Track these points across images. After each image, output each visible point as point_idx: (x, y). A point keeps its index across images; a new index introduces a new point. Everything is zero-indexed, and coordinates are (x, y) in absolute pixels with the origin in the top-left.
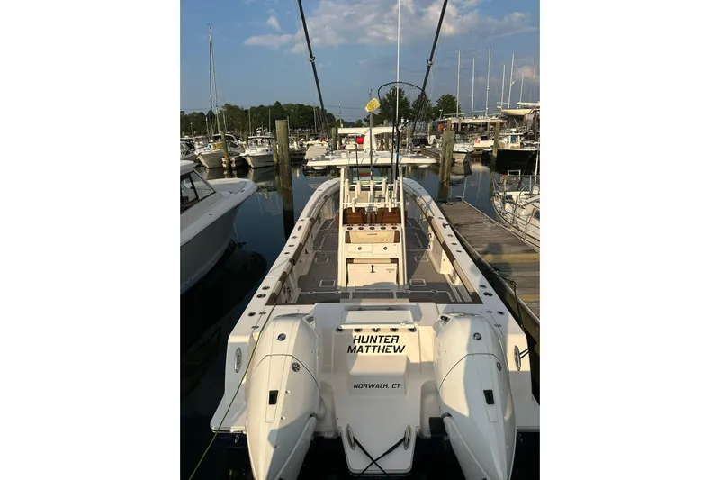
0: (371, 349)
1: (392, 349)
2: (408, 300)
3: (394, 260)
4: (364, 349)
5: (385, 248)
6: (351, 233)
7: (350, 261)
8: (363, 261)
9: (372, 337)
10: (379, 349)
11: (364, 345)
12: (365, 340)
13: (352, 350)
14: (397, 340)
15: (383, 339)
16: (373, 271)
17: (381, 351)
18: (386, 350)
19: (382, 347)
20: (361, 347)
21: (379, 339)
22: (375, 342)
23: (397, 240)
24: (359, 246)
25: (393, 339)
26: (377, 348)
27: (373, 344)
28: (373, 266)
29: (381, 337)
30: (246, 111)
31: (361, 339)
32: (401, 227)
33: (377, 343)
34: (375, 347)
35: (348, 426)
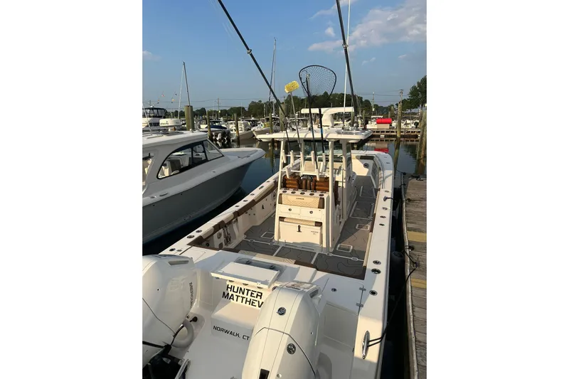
0: (240, 299)
1: (256, 303)
2: (294, 261)
3: (319, 224)
4: (235, 298)
5: (311, 212)
6: (283, 196)
7: (282, 219)
8: (293, 220)
9: (241, 289)
10: (246, 301)
11: (235, 294)
12: (235, 290)
13: (225, 296)
14: (261, 296)
15: (250, 292)
16: (299, 231)
17: (248, 303)
18: (252, 303)
19: (248, 300)
20: (232, 295)
21: (246, 291)
22: (243, 294)
23: (321, 206)
24: (289, 207)
25: (257, 295)
26: (244, 300)
27: (241, 295)
28: (299, 227)
29: (248, 290)
30: (303, 100)
31: (232, 288)
32: (329, 195)
33: (245, 295)
34: (243, 298)
35: (189, 362)
